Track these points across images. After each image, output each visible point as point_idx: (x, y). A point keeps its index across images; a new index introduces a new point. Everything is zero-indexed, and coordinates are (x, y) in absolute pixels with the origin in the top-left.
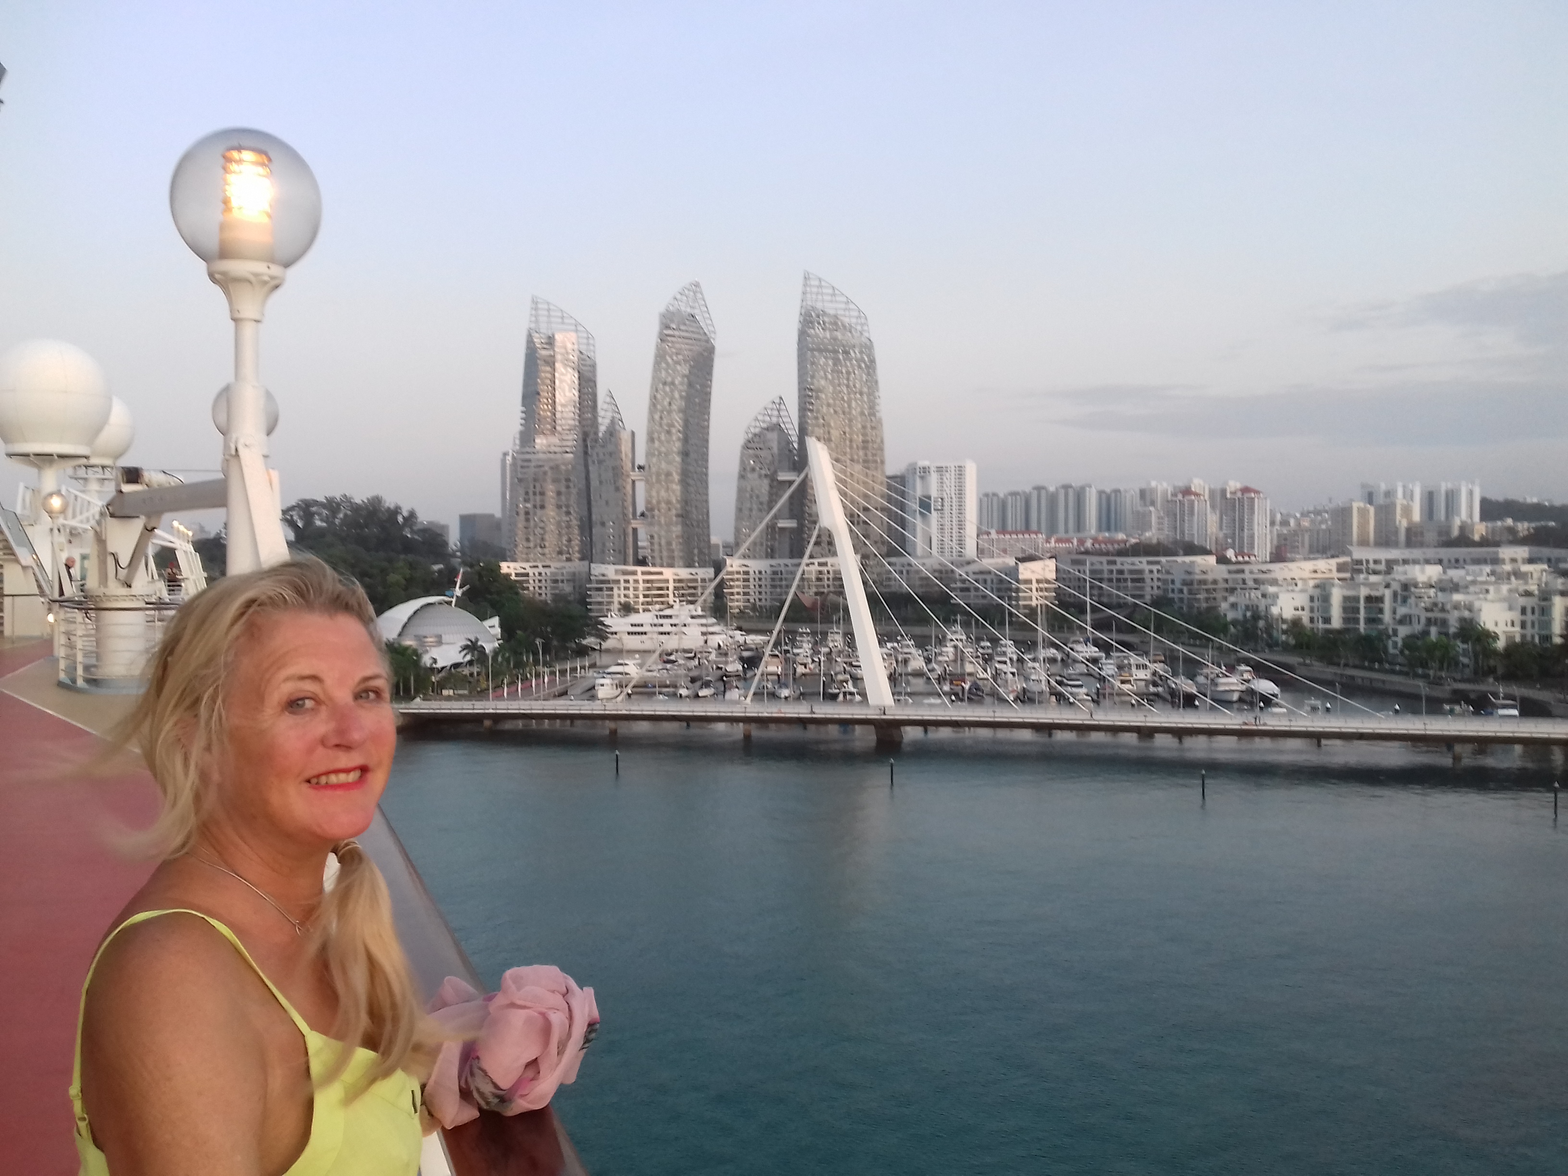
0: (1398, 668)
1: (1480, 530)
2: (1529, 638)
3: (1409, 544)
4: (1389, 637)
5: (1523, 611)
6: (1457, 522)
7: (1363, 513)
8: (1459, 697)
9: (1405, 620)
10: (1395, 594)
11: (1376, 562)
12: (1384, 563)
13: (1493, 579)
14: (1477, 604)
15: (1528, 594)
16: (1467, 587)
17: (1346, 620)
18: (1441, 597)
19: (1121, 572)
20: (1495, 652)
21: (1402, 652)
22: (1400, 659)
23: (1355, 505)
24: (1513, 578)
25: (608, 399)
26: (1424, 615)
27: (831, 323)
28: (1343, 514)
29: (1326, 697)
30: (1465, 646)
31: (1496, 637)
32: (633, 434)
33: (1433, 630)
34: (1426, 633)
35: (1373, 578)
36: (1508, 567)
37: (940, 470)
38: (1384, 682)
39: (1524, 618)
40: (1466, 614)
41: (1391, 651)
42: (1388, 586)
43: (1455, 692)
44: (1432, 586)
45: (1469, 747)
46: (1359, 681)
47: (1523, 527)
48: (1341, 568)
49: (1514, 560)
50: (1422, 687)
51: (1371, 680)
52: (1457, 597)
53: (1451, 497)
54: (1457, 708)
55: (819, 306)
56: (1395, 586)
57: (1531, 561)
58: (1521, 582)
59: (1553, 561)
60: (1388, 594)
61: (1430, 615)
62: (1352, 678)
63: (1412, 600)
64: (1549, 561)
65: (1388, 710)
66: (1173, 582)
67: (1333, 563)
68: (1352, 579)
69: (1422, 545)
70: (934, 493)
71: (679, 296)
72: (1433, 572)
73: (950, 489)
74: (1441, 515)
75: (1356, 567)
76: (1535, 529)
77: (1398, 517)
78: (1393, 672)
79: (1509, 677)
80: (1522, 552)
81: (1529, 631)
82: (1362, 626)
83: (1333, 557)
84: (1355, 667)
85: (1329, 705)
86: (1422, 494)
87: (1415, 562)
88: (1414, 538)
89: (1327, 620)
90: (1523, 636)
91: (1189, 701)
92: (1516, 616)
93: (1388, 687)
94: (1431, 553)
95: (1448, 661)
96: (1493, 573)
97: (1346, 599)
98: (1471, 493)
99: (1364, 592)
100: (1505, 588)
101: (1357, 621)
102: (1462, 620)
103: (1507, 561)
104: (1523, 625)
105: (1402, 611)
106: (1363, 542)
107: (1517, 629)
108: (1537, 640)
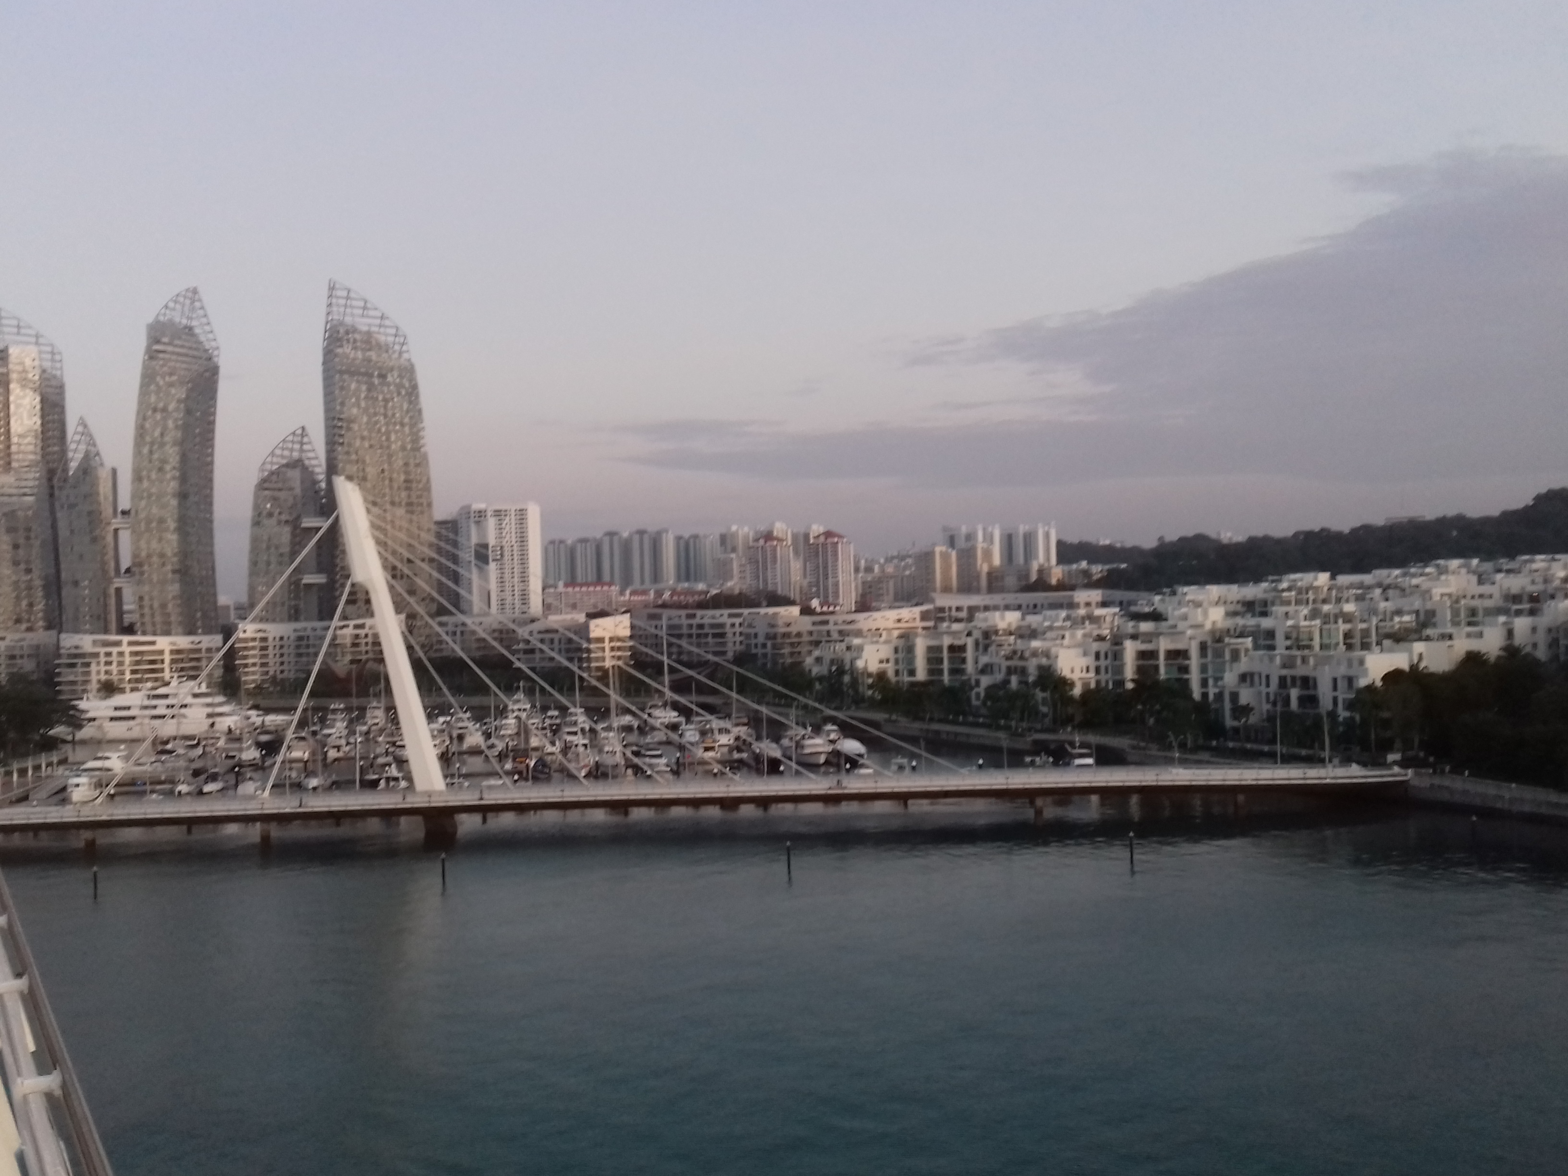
0: (981, 720)
1: (1057, 573)
2: (1103, 684)
3: (991, 590)
4: (972, 688)
5: (1097, 656)
6: (1035, 566)
7: (945, 557)
8: (1040, 748)
9: (986, 670)
10: (977, 644)
11: (958, 609)
12: (965, 610)
13: (1068, 623)
14: (1054, 650)
15: (1100, 638)
16: (1044, 633)
17: (931, 672)
18: (1020, 645)
19: (701, 626)
20: (1071, 699)
21: (984, 703)
22: (984, 711)
23: (938, 549)
24: (1087, 622)
25: (80, 429)
26: (1005, 664)
27: (362, 341)
28: (925, 559)
29: (912, 756)
30: (1044, 695)
31: (1072, 685)
32: (114, 472)
33: (1014, 680)
34: (1007, 682)
35: (956, 627)
36: (1082, 612)
37: (498, 513)
38: (968, 735)
39: (1098, 663)
40: (1044, 661)
41: (975, 702)
42: (969, 634)
43: (1036, 742)
44: (1011, 634)
45: (1049, 799)
46: (944, 736)
47: (1098, 570)
48: (924, 616)
49: (1088, 604)
50: (1002, 739)
51: (956, 734)
52: (1035, 644)
53: (1029, 539)
54: (1038, 759)
55: (348, 320)
56: (977, 634)
57: (1104, 604)
58: (1094, 626)
59: (1125, 604)
60: (970, 642)
61: (1009, 663)
62: (938, 732)
63: (992, 648)
64: (1121, 604)
65: (972, 766)
66: (756, 635)
67: (917, 610)
68: (935, 627)
69: (1002, 590)
70: (492, 541)
71: (171, 305)
72: (1012, 618)
73: (510, 538)
74: (1020, 559)
75: (938, 616)
76: (1108, 570)
77: (979, 562)
78: (977, 725)
79: (1086, 725)
80: (1096, 595)
81: (1103, 677)
82: (946, 678)
83: (917, 605)
84: (940, 721)
85: (914, 763)
86: (1001, 536)
87: (996, 608)
88: (995, 583)
89: (912, 673)
90: (1098, 682)
91: (773, 767)
92: (1090, 661)
93: (973, 741)
94: (1011, 598)
95: (1029, 711)
96: (1068, 618)
97: (930, 649)
98: (1047, 536)
99: (947, 641)
100: (1079, 633)
101: (941, 672)
102: (1040, 668)
103: (1082, 605)
104: (1098, 670)
105: (984, 660)
106: (946, 589)
107: (1092, 674)
108: (1111, 686)
